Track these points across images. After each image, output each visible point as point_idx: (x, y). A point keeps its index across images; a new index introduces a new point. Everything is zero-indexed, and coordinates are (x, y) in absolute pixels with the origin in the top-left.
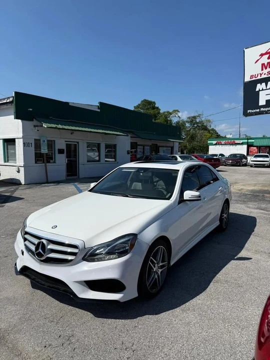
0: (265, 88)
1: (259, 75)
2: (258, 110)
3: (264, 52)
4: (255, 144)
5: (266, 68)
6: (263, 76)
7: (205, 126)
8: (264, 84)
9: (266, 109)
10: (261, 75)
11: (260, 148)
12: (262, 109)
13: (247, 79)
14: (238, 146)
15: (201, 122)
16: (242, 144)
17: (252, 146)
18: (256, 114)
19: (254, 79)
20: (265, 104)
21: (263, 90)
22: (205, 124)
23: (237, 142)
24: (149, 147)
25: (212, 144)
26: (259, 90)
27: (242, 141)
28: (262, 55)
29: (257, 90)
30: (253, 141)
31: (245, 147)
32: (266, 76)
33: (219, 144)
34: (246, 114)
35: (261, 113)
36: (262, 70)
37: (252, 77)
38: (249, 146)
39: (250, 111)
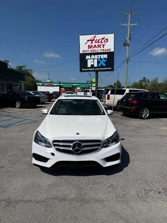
0: (90, 58)
1: (87, 51)
2: (87, 69)
3: (89, 39)
4: (64, 86)
5: (90, 48)
6: (89, 52)
7: (29, 73)
8: (89, 56)
9: (91, 69)
10: (88, 51)
11: (66, 88)
12: (89, 69)
13: (81, 52)
14: (54, 87)
15: (26, 70)
16: (57, 86)
17: (62, 87)
18: (86, 71)
19: (85, 52)
20: (90, 66)
21: (89, 59)
22: (29, 72)
23: (54, 84)
24: (6, 86)
25: (39, 85)
26: (88, 59)
27: (56, 84)
28: (88, 41)
29: (86, 59)
30: (62, 84)
31: (58, 87)
32: (90, 52)
33: (43, 86)
34: (81, 71)
35: (89, 71)
36: (89, 48)
37: (83, 51)
38: (61, 87)
39: (83, 69)
